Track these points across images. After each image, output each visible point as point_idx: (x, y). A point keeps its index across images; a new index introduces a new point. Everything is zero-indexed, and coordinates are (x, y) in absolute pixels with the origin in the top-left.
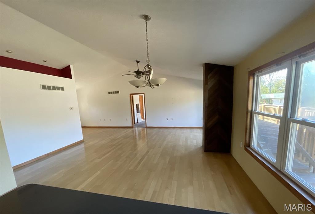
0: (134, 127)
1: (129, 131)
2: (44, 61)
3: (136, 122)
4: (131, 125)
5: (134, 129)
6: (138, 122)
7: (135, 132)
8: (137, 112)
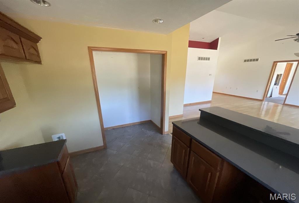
0: (265, 100)
1: (255, 104)
2: (203, 38)
3: (269, 95)
4: (261, 98)
5: (263, 102)
6: (271, 96)
7: (263, 106)
8: (275, 84)
